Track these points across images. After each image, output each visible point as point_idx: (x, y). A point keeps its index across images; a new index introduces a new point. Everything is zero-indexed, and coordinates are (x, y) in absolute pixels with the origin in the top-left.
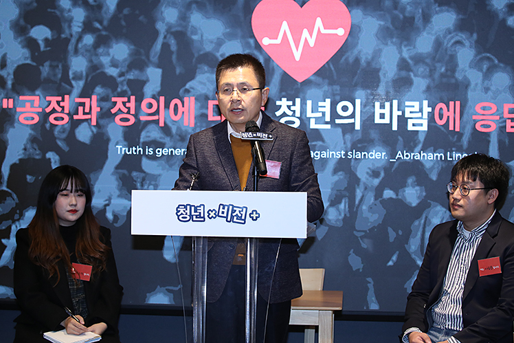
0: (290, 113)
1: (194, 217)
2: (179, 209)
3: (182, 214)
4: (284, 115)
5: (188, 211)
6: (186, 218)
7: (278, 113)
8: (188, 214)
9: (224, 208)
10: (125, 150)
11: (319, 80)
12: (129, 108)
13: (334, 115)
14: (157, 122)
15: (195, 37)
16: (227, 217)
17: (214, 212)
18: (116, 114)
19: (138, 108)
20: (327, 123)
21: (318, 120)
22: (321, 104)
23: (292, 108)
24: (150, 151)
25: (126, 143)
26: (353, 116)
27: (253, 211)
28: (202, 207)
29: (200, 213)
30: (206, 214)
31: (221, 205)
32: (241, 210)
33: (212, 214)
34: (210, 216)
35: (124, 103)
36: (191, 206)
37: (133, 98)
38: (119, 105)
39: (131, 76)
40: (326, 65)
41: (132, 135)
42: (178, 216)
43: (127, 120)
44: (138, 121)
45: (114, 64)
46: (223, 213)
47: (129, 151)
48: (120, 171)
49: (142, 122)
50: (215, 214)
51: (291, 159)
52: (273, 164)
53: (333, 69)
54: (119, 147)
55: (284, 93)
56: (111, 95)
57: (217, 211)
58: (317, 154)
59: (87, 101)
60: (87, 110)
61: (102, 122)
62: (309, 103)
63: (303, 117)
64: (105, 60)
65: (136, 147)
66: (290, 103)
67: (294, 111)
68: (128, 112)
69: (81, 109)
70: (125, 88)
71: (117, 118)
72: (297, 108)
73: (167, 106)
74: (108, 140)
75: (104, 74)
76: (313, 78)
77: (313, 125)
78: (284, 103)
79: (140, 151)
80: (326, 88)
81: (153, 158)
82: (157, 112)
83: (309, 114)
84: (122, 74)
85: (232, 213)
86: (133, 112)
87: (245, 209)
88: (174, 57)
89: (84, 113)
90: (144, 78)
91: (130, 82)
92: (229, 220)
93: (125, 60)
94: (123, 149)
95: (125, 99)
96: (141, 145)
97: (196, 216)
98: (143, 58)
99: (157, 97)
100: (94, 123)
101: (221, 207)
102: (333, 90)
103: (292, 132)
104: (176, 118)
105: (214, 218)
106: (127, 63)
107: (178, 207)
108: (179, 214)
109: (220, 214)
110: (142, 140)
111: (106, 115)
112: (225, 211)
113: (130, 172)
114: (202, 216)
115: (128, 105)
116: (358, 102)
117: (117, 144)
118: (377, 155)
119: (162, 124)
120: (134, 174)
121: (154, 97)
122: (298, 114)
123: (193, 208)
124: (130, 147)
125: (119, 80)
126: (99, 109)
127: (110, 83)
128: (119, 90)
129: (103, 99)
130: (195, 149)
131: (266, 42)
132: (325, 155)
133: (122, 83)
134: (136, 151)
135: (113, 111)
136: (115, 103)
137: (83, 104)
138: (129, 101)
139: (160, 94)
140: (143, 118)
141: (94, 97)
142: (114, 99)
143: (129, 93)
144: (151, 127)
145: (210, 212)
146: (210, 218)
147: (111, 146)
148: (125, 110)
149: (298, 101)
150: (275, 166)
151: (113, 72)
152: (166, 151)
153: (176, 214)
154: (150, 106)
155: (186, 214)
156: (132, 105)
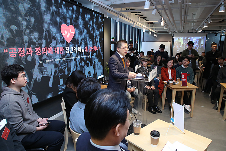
13: (74, 50)
14: (45, 54)
15: (51, 32)
18: (37, 52)
19: (41, 50)
24: (45, 61)
26: (76, 50)
38: (37, 50)
41: (40, 58)
43: (39, 54)
45: (35, 39)
48: (39, 67)
54: (38, 61)
59: (29, 49)
60: (29, 52)
61: (33, 55)
64: (32, 37)
68: (39, 52)
69: (28, 51)
71: (37, 54)
72: (68, 49)
74: (35, 59)
75: (33, 41)
77: (71, 52)
81: (45, 63)
82: (45, 51)
84: (37, 42)
86: (40, 52)
88: (48, 37)
89: (29, 53)
90: (42, 42)
93: (37, 37)
95: (38, 48)
100: (31, 55)
104: (49, 53)
106: (38, 38)
111: (34, 53)
113: (41, 68)
115: (39, 50)
116: (76, 47)
118: (79, 57)
120: (42, 68)
121: (44, 47)
124: (40, 61)
125: (36, 43)
126: (32, 51)
127: (34, 44)
129: (33, 48)
131: (63, 34)
135: (36, 52)
136: (36, 49)
137: (28, 50)
138: (39, 49)
139: (46, 46)
140: (43, 53)
141: (31, 48)
142: (36, 48)
151: (35, 41)
152: (48, 61)
156: (40, 50)
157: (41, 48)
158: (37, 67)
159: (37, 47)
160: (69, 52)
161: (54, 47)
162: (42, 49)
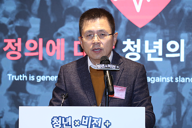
0: (133, 50)
1: (64, 125)
2: (53, 120)
3: (55, 123)
4: (129, 51)
5: (60, 121)
6: (59, 126)
7: (124, 50)
8: (60, 123)
9: (85, 119)
10: (14, 78)
11: (154, 26)
12: (17, 47)
14: (37, 57)
16: (88, 125)
17: (78, 122)
18: (7, 51)
20: (160, 57)
21: (153, 55)
22: (155, 43)
23: (135, 46)
24: (32, 78)
25: (15, 72)
27: (106, 121)
28: (70, 118)
29: (68, 122)
30: (73, 123)
31: (83, 116)
32: (98, 120)
33: (77, 123)
34: (76, 125)
35: (13, 44)
36: (62, 117)
37: (19, 40)
38: (10, 45)
39: (18, 24)
40: (159, 16)
42: (53, 125)
43: (15, 55)
44: (23, 57)
46: (85, 122)
47: (17, 78)
49: (26, 58)
50: (79, 123)
51: (134, 84)
52: (120, 89)
53: (164, 17)
54: (10, 75)
55: (128, 36)
56: (3, 37)
57: (81, 121)
58: (153, 79)
62: (147, 43)
63: (143, 53)
65: (22, 75)
66: (133, 43)
67: (136, 49)
68: (16, 50)
70: (14, 32)
71: (8, 54)
73: (44, 45)
76: (149, 25)
78: (128, 43)
79: (25, 78)
80: (159, 31)
81: (35, 83)
82: (37, 50)
83: (147, 50)
84: (11, 23)
85: (92, 122)
87: (100, 120)
90: (27, 25)
91: (17, 28)
92: (89, 127)
93: (13, 12)
94: (13, 77)
95: (14, 41)
96: (26, 74)
97: (66, 124)
98: (27, 10)
99: (37, 39)
101: (84, 118)
102: (164, 33)
103: (134, 65)
105: (79, 126)
106: (15, 14)
107: (53, 118)
108: (53, 123)
109: (83, 123)
110: (26, 70)
112: (87, 121)
113: (18, 93)
114: (70, 124)
115: (16, 44)
116: (182, 41)
117: (8, 73)
119: (41, 58)
120: (21, 94)
121: (35, 39)
122: (139, 51)
123: (63, 119)
124: (17, 75)
128: (9, 34)
130: (64, 77)
132: (158, 80)
133: (11, 29)
134: (22, 78)
135: (5, 49)
136: (6, 44)
138: (17, 42)
139: (39, 36)
140: (27, 54)
142: (5, 41)
143: (17, 36)
144: (33, 60)
145: (76, 122)
146: (76, 126)
147: (3, 74)
148: (14, 49)
149: (139, 41)
150: (122, 90)
152: (44, 78)
153: (52, 123)
154: (32, 45)
155: (59, 123)
156: (19, 44)
157: (24, 42)
158: (5, 91)
159: (11, 37)
160: (138, 57)
161: (70, 41)
162: (28, 43)
